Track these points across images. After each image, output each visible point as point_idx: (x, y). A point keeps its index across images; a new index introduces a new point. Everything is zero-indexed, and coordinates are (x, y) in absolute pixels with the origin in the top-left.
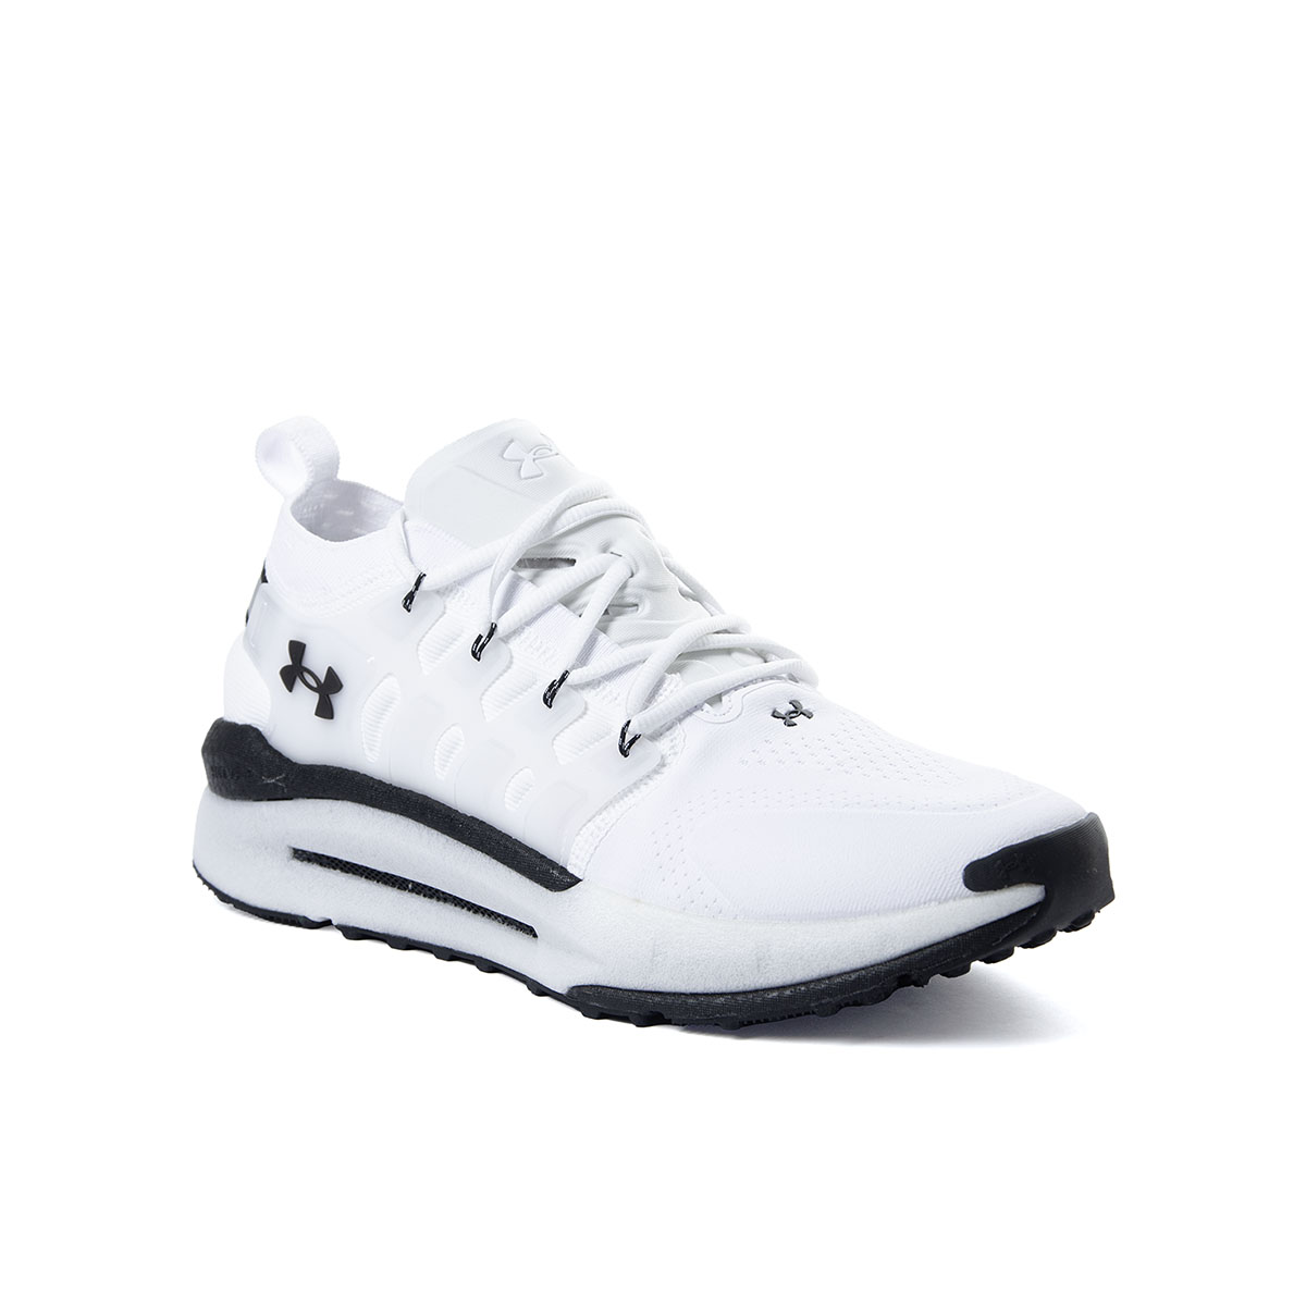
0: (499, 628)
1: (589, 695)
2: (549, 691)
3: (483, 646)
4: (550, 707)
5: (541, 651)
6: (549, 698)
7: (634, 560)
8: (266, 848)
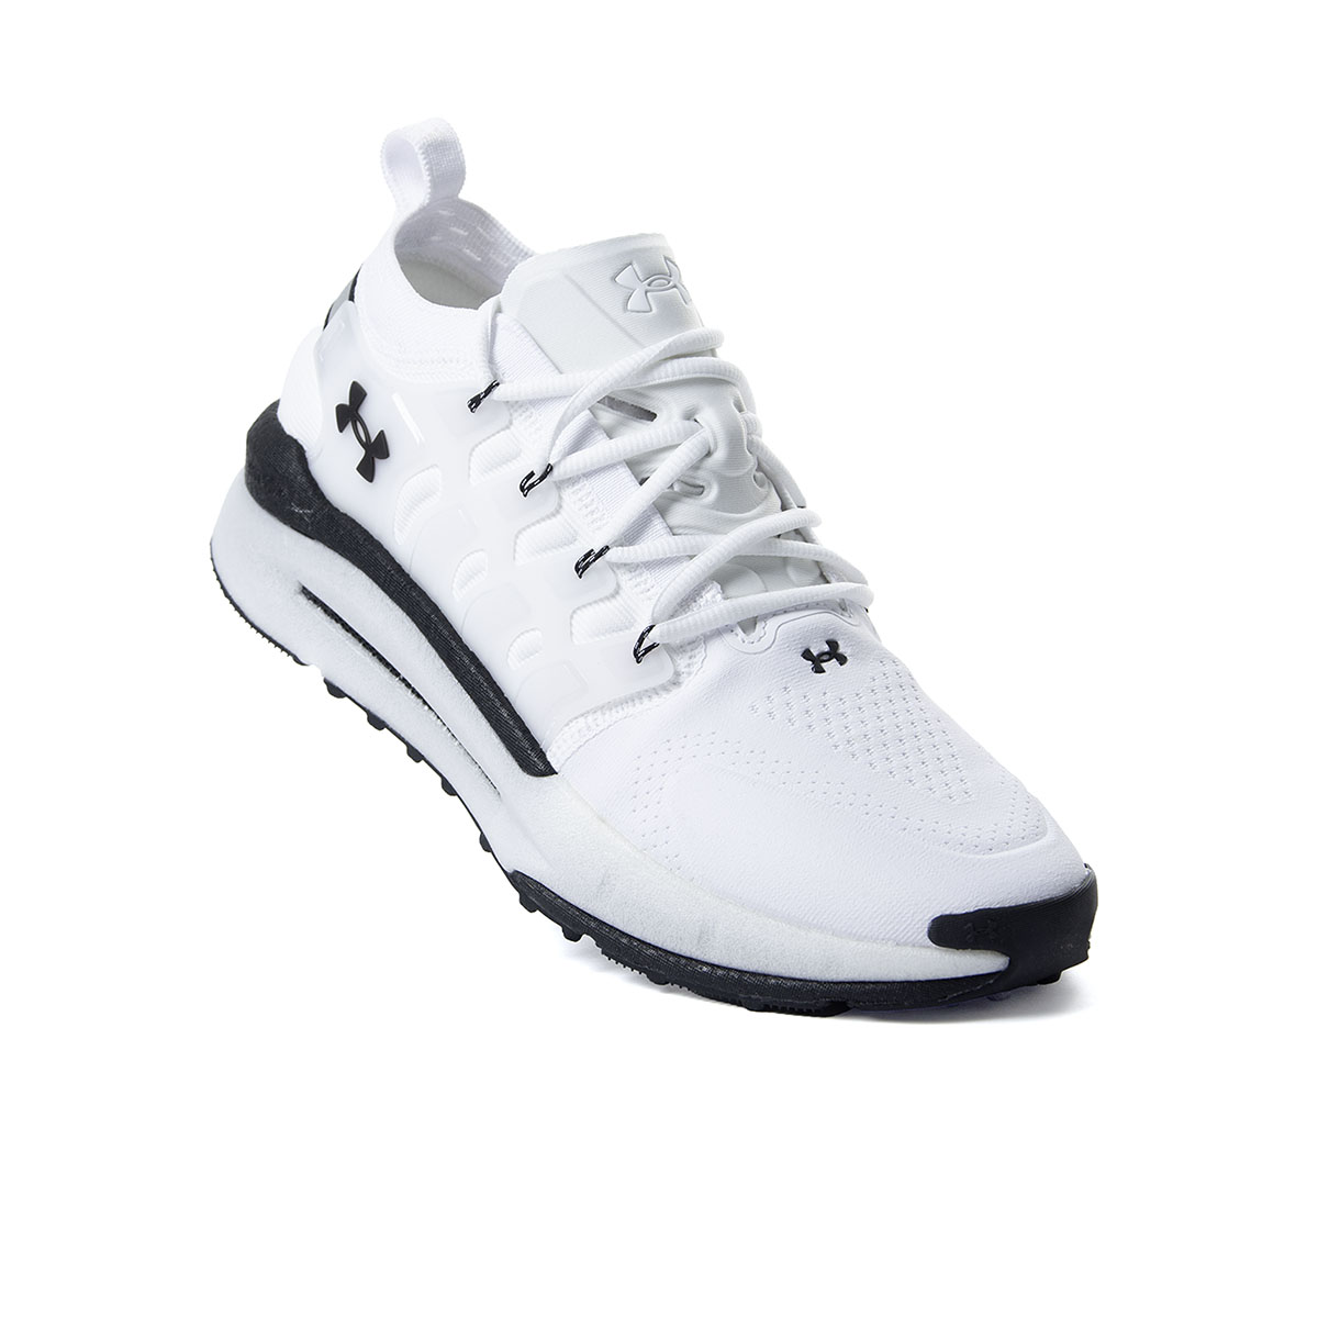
0: (555, 471)
1: (624, 578)
2: (584, 560)
3: (532, 486)
4: (580, 577)
5: (589, 509)
6: (581, 567)
7: (715, 439)
8: (278, 571)
